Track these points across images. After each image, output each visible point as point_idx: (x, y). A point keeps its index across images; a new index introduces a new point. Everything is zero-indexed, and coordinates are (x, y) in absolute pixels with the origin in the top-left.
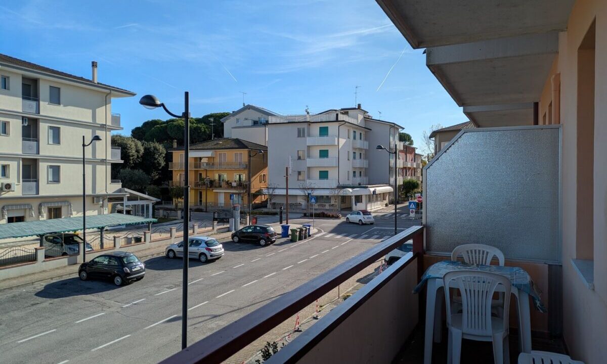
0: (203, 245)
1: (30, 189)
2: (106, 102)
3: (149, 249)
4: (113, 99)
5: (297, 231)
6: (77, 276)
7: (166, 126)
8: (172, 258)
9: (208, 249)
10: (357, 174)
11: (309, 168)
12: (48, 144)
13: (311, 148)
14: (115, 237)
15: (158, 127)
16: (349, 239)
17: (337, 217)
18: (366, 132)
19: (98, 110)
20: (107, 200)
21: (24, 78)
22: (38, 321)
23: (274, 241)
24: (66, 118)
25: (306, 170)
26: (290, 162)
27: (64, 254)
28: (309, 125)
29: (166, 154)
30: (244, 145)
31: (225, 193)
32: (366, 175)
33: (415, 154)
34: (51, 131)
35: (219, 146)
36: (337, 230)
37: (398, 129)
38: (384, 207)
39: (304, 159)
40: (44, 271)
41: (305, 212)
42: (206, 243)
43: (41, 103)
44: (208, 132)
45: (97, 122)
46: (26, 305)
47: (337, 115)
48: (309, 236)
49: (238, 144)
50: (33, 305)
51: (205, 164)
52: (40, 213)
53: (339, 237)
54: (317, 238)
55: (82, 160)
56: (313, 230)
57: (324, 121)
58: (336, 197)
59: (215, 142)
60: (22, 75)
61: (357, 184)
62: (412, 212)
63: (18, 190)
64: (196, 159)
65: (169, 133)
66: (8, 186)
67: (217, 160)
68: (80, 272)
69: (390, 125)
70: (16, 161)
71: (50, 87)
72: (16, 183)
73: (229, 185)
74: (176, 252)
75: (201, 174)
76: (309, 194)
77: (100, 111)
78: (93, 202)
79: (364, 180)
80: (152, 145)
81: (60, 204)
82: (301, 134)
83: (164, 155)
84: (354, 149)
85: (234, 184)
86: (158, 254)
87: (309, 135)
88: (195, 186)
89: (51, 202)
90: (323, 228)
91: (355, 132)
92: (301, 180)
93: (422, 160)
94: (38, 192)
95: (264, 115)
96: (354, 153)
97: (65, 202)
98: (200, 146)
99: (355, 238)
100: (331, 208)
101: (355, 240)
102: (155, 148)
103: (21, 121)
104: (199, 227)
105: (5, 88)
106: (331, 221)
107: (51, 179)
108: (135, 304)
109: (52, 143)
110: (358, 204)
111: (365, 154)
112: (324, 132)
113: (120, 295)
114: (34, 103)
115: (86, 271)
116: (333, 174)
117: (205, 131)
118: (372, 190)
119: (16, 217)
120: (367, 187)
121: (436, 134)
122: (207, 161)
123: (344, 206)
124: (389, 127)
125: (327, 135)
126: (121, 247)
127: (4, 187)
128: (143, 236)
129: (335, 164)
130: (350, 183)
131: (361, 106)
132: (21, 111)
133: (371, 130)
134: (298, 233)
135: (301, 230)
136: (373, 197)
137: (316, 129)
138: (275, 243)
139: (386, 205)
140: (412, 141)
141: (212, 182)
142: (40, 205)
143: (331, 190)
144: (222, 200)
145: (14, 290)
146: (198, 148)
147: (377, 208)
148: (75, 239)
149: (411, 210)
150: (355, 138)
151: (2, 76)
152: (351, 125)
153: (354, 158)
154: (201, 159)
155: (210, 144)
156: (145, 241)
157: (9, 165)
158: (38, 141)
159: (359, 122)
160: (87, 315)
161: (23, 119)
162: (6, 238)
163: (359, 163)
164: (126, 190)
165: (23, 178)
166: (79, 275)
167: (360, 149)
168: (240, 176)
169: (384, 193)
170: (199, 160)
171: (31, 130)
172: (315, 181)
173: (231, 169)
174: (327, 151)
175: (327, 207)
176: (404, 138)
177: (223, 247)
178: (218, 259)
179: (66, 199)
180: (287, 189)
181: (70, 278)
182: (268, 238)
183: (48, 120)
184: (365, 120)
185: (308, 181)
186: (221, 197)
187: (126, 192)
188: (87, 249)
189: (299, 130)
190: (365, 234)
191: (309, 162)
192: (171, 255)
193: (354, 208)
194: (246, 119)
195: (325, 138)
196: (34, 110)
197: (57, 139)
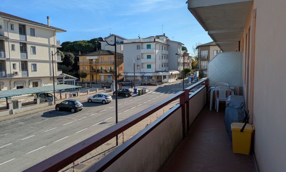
0: (104, 96)
1: (25, 74)
2: (54, 35)
3: (79, 99)
4: (56, 33)
5: (140, 91)
6: (55, 109)
7: (74, 45)
8: (90, 102)
9: (106, 98)
10: (164, 66)
11: (142, 63)
12: (31, 54)
13: (143, 54)
14: (66, 94)
15: (70, 45)
16: (163, 94)
17: (156, 85)
18: (167, 46)
19: (50, 39)
20: (56, 79)
21: (20, 25)
22: (48, 125)
23: (131, 95)
24: (38, 42)
25: (141, 64)
26: (134, 61)
27: (46, 101)
28: (142, 44)
29: (75, 58)
30: (112, 53)
31: (104, 75)
32: (167, 66)
33: (189, 56)
34: (32, 48)
35: (100, 54)
36: (157, 90)
37: (181, 45)
38: (175, 80)
39: (140, 59)
40: (40, 108)
41: (141, 83)
42: (105, 96)
43: (27, 36)
44: (93, 47)
45: (51, 44)
46: (40, 120)
47: (155, 39)
48: (146, 93)
49: (109, 53)
50: (42, 120)
51: (94, 62)
52: (29, 84)
53: (158, 93)
54: (149, 94)
55: (52, 61)
56: (147, 91)
57: (148, 42)
58: (155, 76)
59: (98, 52)
60: (19, 23)
61: (164, 70)
62: (190, 82)
63: (20, 75)
64: (90, 60)
65: (75, 48)
66: (16, 73)
67: (100, 60)
68: (56, 108)
69: (178, 43)
70: (18, 62)
71: (30, 28)
72: (19, 72)
73: (106, 71)
74: (92, 100)
75: (92, 67)
76: (143, 75)
77: (52, 39)
78: (51, 80)
79: (166, 68)
80: (68, 54)
81: (37, 81)
82: (138, 48)
83: (74, 58)
84: (162, 54)
85: (108, 71)
86: (84, 101)
87: (142, 49)
88: (90, 72)
89: (34, 80)
90: (151, 90)
91: (162, 47)
92: (139, 69)
93: (192, 59)
94: (28, 76)
95: (120, 39)
96: (162, 56)
97: (39, 79)
98: (92, 54)
99: (165, 93)
100: (153, 81)
101: (165, 94)
102: (70, 55)
103: (19, 44)
104: (90, 91)
105: (12, 30)
106: (154, 87)
107: (33, 70)
108: (83, 119)
109: (32, 54)
110: (165, 79)
111: (167, 57)
112: (149, 47)
113: (75, 116)
114: (24, 36)
115: (59, 107)
116: (153, 66)
117: (92, 46)
118: (171, 73)
119: (20, 87)
120: (169, 72)
121: (199, 47)
122: (95, 61)
123: (158, 80)
124: (177, 44)
125: (150, 48)
126: (68, 98)
127: (15, 73)
128: (77, 94)
129: (154, 62)
130: (160, 70)
131: (165, 34)
132: (19, 40)
133: (169, 45)
134: (141, 91)
135: (142, 90)
136: (171, 76)
137: (145, 46)
138: (131, 96)
139: (177, 80)
140: (187, 50)
141: (98, 70)
142: (29, 81)
143: (153, 73)
144: (103, 78)
145: (31, 115)
146: (91, 55)
147: (172, 81)
148: (49, 95)
149: (189, 81)
150: (162, 49)
151: (11, 24)
152: (161, 43)
153: (162, 58)
154: (92, 60)
155: (96, 53)
156: (78, 95)
157: (16, 64)
158: (27, 53)
159: (164, 42)
160: (66, 123)
161: (20, 43)
162: (25, 94)
163: (165, 61)
164: (64, 74)
165: (22, 69)
166: (56, 109)
167: (165, 54)
168: (111, 67)
169: (175, 74)
170: (91, 60)
171: (23, 48)
172: (145, 69)
173: (106, 64)
174: (150, 56)
175: (151, 81)
176: (184, 49)
177: (112, 97)
178: (110, 102)
179: (40, 78)
180: (134, 73)
181: (51, 110)
182: (129, 94)
183: (31, 43)
184: (167, 41)
185: (142, 69)
186: (102, 77)
187: (64, 75)
188: (56, 99)
189: (138, 46)
190: (170, 92)
191: (142, 61)
192: (90, 101)
193: (163, 81)
194: (111, 41)
195: (149, 50)
196: (24, 39)
197: (34, 52)
